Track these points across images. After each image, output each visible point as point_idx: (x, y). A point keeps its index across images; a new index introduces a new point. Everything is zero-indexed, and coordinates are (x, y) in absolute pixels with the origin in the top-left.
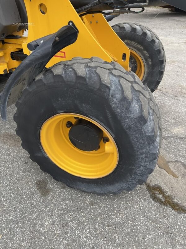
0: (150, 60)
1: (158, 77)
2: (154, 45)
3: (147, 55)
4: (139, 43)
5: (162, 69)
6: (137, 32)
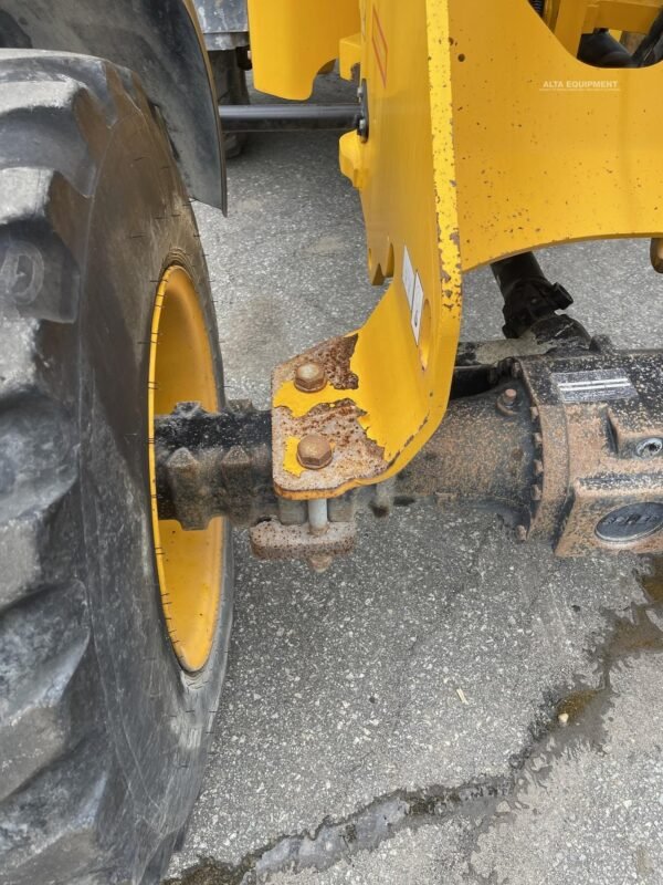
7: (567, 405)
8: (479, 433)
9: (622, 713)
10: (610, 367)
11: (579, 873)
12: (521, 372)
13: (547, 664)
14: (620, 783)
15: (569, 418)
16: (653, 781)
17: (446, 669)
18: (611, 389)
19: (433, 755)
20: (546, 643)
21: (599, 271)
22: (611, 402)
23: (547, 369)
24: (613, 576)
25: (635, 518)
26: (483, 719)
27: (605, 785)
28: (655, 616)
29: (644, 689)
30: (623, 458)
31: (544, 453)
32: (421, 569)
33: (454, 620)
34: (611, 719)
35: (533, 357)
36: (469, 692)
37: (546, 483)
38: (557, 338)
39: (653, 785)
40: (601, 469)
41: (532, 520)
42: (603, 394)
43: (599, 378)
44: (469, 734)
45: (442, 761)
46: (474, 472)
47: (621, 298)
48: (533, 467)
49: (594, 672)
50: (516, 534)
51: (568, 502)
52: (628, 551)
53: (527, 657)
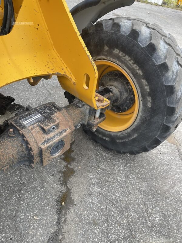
0: (149, 99)
1: (159, 133)
2: (163, 75)
3: (147, 89)
4: (137, 62)
5: (169, 123)
6: (138, 40)
7: (29, 127)
8: (7, 145)
9: (74, 193)
10: (34, 113)
11: (85, 237)
12: (11, 123)
13: (53, 194)
14: (82, 209)
15: (31, 130)
16: (88, 203)
17: (28, 214)
18: (37, 118)
19: (37, 239)
20: (50, 188)
21: (16, 89)
22: (39, 122)
23: (18, 120)
24: (57, 162)
25: (58, 146)
26: (44, 219)
27: (79, 212)
28: (70, 166)
29: (76, 184)
30: (48, 134)
31: (29, 142)
32: (6, 192)
33: (23, 199)
34: (73, 196)
35: (12, 118)
36: (37, 216)
37: (33, 150)
38: (16, 110)
39: (88, 204)
40: (44, 139)
41: (34, 161)
42: (36, 120)
43: (33, 117)
44: (43, 226)
45: (40, 239)
46: (11, 157)
47: (25, 94)
48: (27, 147)
49: (64, 188)
50: (31, 167)
51: (41, 152)
52: (59, 155)
53: (47, 195)
